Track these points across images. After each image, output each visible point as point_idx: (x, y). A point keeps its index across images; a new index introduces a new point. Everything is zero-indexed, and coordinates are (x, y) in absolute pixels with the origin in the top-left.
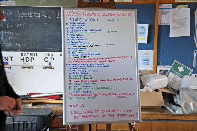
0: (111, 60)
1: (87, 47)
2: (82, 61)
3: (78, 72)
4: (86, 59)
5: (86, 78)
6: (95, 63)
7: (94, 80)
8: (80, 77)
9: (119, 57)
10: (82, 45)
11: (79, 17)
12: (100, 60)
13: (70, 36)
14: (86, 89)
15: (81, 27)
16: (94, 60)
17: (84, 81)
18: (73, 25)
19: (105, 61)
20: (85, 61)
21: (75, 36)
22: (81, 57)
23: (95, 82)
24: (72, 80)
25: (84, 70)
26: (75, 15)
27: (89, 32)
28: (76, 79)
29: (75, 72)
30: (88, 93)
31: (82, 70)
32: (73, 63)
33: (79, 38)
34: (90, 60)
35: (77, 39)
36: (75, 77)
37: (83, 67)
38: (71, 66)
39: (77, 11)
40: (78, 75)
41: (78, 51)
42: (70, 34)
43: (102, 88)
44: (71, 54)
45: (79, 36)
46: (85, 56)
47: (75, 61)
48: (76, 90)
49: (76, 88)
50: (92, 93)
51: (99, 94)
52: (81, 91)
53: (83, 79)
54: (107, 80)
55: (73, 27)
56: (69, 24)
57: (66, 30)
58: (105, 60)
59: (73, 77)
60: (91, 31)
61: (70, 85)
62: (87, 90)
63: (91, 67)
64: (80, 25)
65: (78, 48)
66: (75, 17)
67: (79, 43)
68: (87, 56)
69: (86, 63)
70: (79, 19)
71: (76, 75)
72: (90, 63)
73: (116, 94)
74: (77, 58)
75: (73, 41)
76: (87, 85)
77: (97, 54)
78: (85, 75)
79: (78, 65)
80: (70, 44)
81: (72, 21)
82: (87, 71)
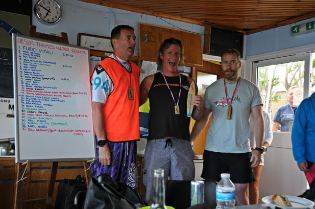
0: (66, 95)
1: (41, 79)
2: (37, 93)
3: (32, 105)
4: (41, 92)
5: (41, 112)
6: (51, 97)
7: (49, 114)
8: (34, 111)
9: (74, 93)
10: (36, 77)
11: (32, 47)
12: (55, 94)
13: (23, 66)
14: (41, 123)
15: (35, 57)
16: (49, 94)
17: (39, 115)
18: (26, 53)
19: (61, 96)
20: (40, 93)
21: (29, 66)
22: (35, 89)
23: (50, 117)
24: (26, 113)
25: (39, 103)
26: (28, 44)
27: (43, 63)
28: (30, 112)
29: (29, 105)
30: (43, 129)
31: (37, 103)
32: (26, 94)
33: (33, 69)
34: (45, 94)
35: (31, 69)
36: (29, 111)
37: (38, 100)
38: (25, 97)
39: (30, 40)
40: (32, 108)
41: (32, 82)
42: (22, 63)
43: (58, 124)
44: (25, 85)
45: (33, 67)
46: (39, 89)
47: (29, 92)
48: (30, 124)
49: (30, 122)
50: (48, 129)
51: (55, 130)
52: (35, 125)
53: (37, 113)
54: (63, 116)
55: (26, 56)
56: (22, 53)
57: (18, 58)
58: (60, 94)
59: (26, 110)
60: (46, 63)
61: (23, 119)
62: (42, 125)
63: (46, 100)
64: (34, 55)
65: (31, 79)
66: (28, 46)
67: (33, 74)
68: (42, 88)
69: (41, 96)
70: (33, 49)
71: (30, 108)
72: (45, 96)
73: (72, 131)
74: (31, 90)
75: (27, 71)
76: (42, 120)
77: (53, 88)
78: (40, 108)
79: (32, 98)
80: (23, 73)
81: (25, 50)
82: (42, 105)
